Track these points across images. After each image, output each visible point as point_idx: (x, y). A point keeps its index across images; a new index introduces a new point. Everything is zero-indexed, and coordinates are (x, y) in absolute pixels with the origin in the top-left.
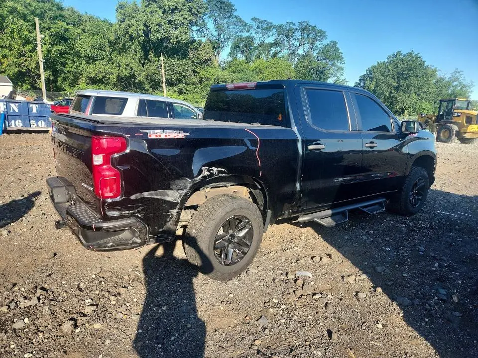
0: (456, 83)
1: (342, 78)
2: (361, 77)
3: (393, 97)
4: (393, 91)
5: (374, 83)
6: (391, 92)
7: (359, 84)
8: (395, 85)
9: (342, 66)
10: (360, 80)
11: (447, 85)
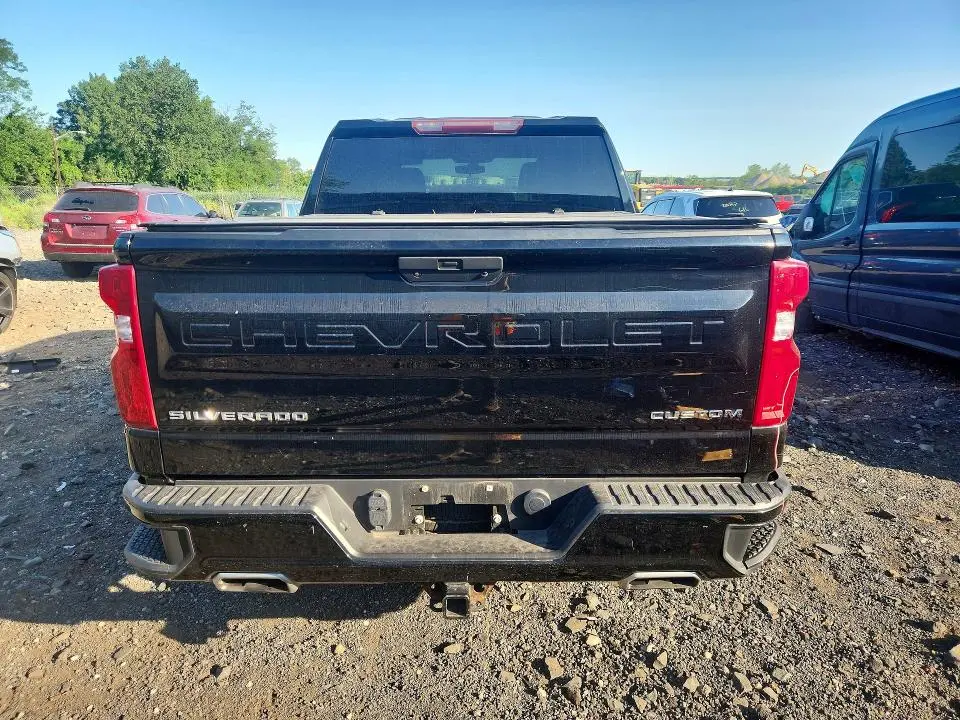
0: (247, 128)
1: (27, 105)
2: (60, 104)
3: (159, 152)
4: (153, 139)
5: (96, 118)
6: (150, 143)
7: (61, 121)
8: (155, 127)
9: (23, 76)
10: (60, 112)
11: (236, 130)
